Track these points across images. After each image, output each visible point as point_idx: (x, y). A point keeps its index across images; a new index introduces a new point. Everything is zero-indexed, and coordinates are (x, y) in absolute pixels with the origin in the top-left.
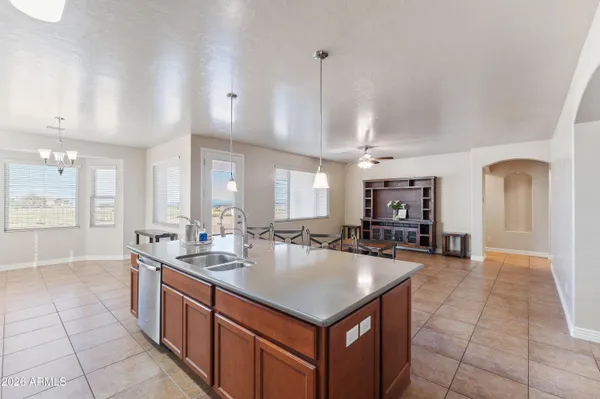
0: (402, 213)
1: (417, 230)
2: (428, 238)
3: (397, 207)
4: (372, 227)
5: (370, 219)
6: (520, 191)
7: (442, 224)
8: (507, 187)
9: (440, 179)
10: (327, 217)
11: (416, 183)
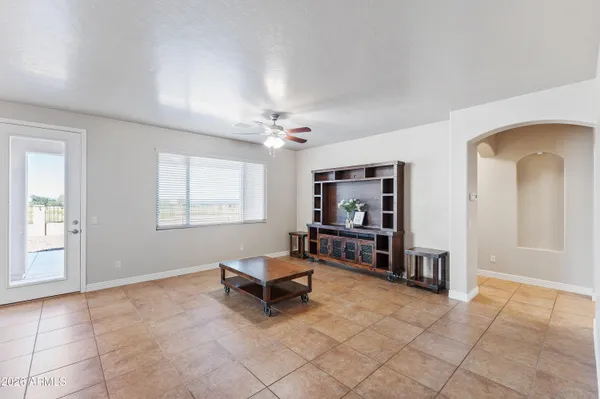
0: (359, 218)
1: (373, 244)
2: (387, 256)
3: (351, 208)
4: (320, 236)
5: (319, 225)
6: (544, 183)
7: (411, 236)
8: (522, 176)
9: (410, 165)
10: (264, 222)
11: (378, 172)
